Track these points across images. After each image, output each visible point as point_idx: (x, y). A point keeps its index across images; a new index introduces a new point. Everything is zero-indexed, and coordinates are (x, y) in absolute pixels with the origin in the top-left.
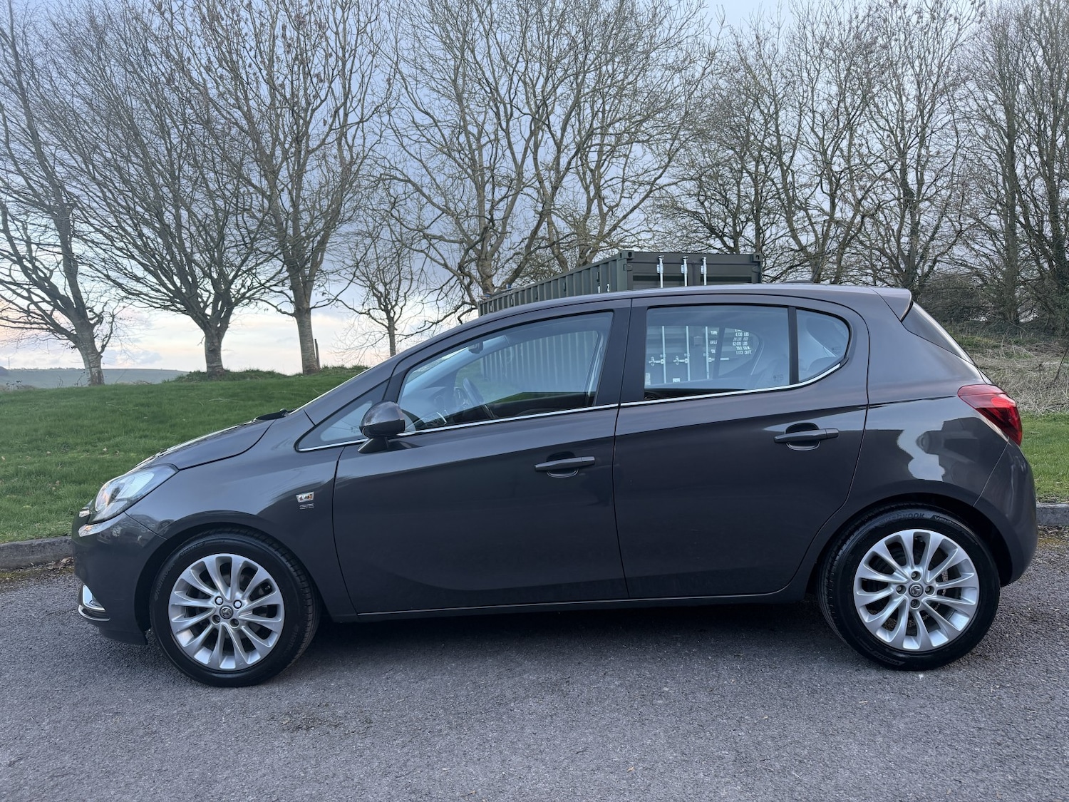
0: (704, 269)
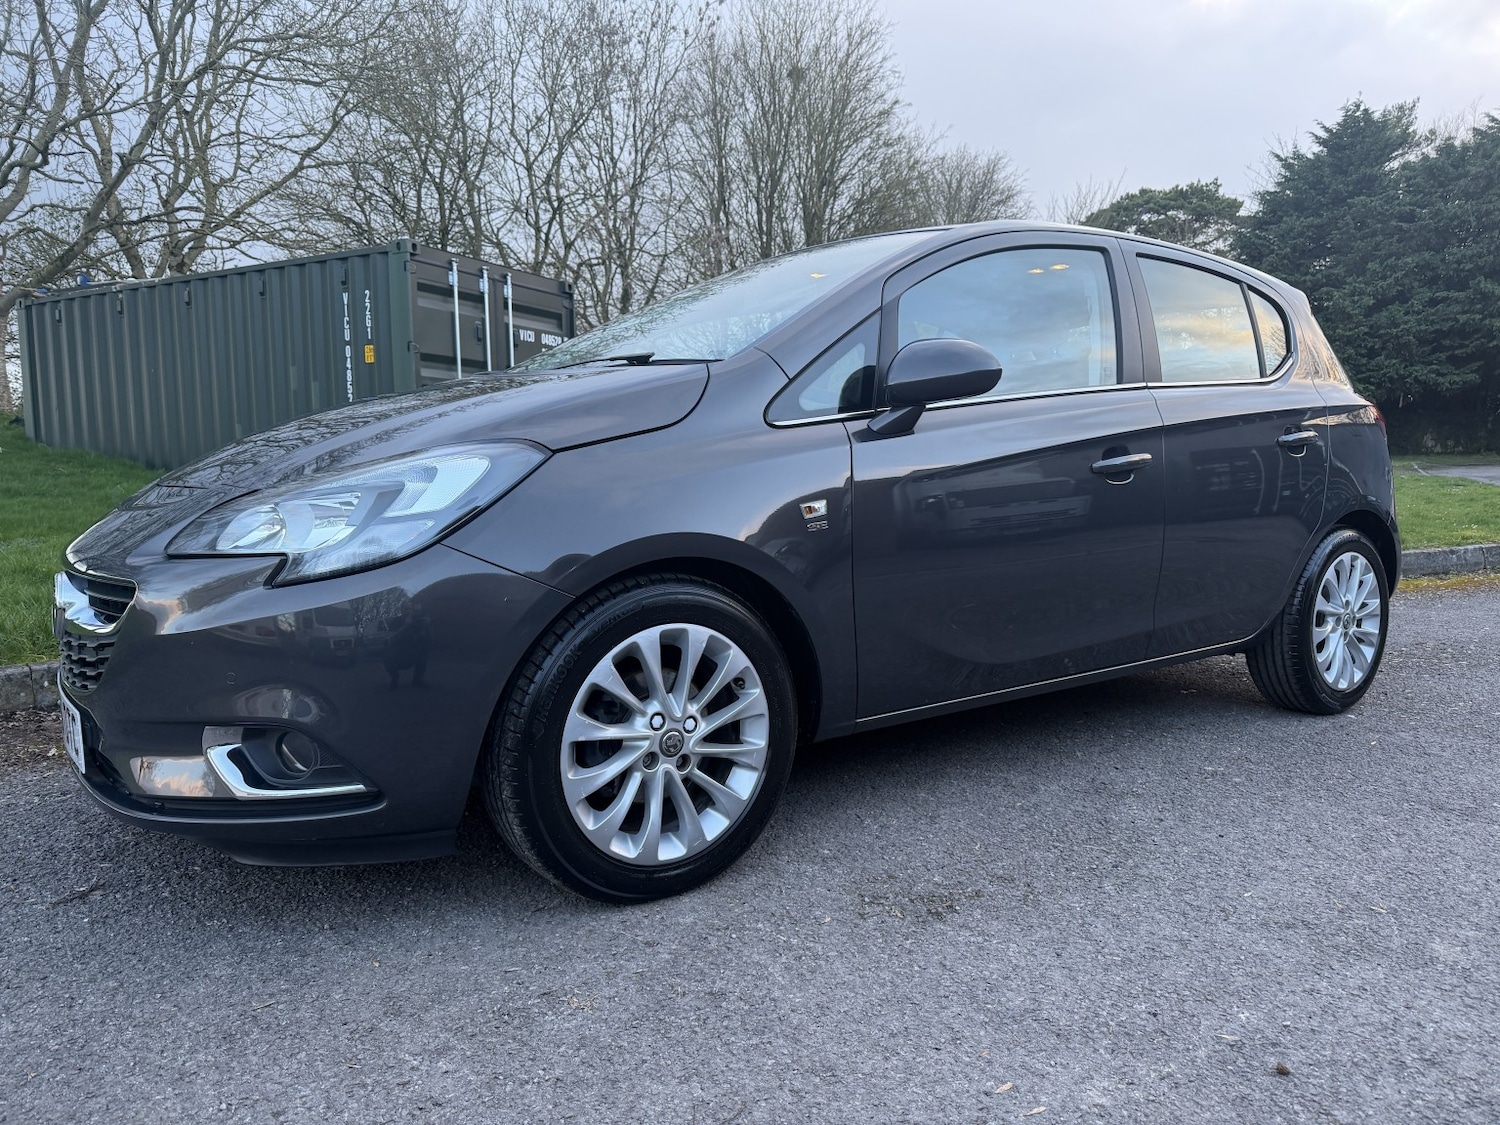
0: (508, 291)
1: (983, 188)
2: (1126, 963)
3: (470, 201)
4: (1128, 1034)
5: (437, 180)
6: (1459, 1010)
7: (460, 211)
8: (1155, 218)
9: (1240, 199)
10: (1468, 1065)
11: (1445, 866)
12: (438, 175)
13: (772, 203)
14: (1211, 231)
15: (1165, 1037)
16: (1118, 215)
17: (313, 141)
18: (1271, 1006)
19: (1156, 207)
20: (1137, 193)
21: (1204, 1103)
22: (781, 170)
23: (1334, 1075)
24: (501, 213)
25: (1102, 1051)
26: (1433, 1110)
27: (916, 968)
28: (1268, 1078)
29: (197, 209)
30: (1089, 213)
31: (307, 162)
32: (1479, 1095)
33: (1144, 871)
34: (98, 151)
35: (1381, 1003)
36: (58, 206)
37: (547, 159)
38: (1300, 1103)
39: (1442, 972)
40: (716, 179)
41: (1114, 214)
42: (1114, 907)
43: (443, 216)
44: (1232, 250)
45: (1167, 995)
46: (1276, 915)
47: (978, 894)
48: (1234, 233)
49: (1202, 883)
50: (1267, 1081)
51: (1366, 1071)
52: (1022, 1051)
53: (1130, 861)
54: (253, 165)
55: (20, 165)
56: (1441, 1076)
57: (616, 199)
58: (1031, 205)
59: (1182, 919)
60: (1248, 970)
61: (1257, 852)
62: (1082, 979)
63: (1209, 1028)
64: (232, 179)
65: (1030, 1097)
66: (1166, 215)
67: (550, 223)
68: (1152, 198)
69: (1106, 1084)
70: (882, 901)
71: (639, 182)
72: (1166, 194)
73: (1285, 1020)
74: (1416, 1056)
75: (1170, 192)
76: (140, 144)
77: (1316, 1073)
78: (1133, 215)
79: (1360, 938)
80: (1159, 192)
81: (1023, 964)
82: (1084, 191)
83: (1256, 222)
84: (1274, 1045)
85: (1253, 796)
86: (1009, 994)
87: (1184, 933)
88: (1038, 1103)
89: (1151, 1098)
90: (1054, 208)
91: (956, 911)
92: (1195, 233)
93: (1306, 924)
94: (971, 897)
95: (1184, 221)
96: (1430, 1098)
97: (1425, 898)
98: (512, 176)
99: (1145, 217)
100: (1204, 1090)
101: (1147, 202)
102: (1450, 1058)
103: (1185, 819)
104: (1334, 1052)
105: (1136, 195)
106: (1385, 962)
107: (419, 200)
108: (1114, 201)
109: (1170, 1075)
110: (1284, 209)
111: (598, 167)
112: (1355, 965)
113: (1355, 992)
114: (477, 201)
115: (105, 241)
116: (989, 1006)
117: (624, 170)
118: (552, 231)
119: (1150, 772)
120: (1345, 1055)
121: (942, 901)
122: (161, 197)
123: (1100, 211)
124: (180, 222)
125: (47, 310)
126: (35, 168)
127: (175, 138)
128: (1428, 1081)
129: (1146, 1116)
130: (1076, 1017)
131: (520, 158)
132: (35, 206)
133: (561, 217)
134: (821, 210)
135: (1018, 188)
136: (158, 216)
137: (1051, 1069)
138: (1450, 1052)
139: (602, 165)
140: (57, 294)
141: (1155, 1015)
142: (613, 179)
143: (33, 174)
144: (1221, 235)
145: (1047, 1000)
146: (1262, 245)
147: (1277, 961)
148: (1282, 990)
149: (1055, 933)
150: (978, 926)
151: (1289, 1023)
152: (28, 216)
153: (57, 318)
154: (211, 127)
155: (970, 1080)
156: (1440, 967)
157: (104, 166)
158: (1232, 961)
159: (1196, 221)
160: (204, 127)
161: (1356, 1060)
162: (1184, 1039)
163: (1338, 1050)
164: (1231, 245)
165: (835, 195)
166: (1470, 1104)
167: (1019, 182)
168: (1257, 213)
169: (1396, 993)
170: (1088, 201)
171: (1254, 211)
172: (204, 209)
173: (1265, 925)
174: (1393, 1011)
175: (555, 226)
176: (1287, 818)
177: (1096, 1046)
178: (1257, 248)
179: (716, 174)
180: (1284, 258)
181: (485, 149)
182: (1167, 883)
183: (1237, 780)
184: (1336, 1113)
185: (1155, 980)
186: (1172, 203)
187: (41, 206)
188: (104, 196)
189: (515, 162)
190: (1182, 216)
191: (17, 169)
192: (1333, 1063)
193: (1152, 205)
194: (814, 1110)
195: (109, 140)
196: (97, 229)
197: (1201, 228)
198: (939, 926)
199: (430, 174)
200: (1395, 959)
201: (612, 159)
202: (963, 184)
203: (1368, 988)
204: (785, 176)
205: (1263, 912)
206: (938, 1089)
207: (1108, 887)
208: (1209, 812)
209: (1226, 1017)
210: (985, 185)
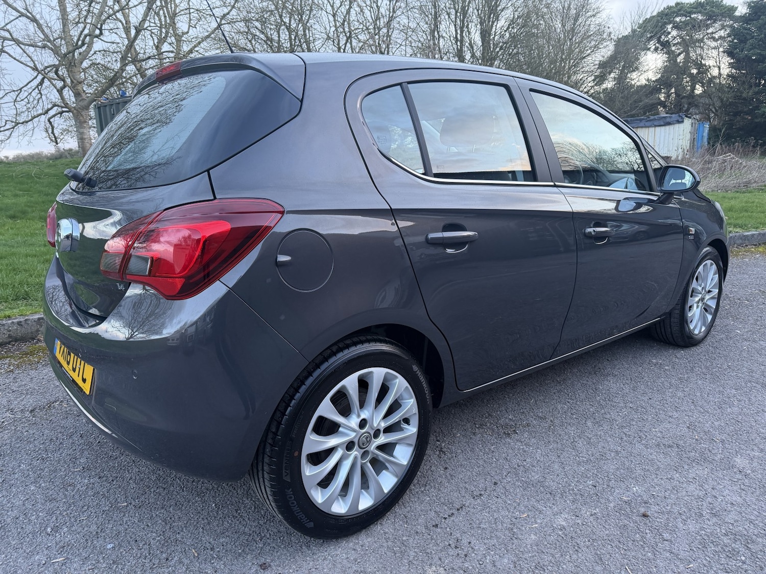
1: (583, 8)
2: (589, 461)
3: (305, 35)
4: (581, 494)
5: (288, 25)
6: (737, 491)
7: (300, 41)
8: (683, 19)
9: (736, 6)
10: (731, 517)
11: (757, 418)
12: (288, 22)
13: (463, 24)
14: (717, 25)
15: (598, 497)
16: (662, 19)
17: (226, 11)
18: (649, 485)
19: (685, 13)
20: (674, 5)
21: (607, 527)
22: (468, 6)
23: (668, 518)
24: (320, 41)
25: (568, 502)
26: (708, 536)
27: (494, 460)
28: (638, 517)
29: (172, 52)
30: (644, 19)
31: (223, 22)
32: (731, 531)
33: (608, 416)
34: (124, 22)
35: (702, 486)
36: (107, 51)
37: (344, 9)
38: (649, 530)
39: (735, 473)
40: (433, 14)
41: (659, 18)
42: (590, 433)
43: (291, 44)
44: (729, 36)
45: (603, 477)
46: (665, 441)
47: (528, 425)
48: (731, 26)
49: (634, 423)
50: (638, 519)
51: (684, 517)
52: (534, 500)
53: (603, 410)
54: (197, 23)
55: (90, 35)
56: (717, 521)
57: (380, 29)
58: (610, 17)
59: (620, 441)
60: (644, 467)
61: (666, 407)
62: (567, 468)
63: (618, 493)
64: (188, 32)
65: (533, 520)
66: (690, 17)
67: (346, 44)
68: (682, 7)
69: (566, 516)
70: (484, 427)
71: (391, 19)
72: (691, 5)
73: (654, 492)
74: (708, 511)
75: (694, 3)
76: (144, 20)
77: (660, 517)
78: (670, 18)
79: (702, 454)
80: (687, 4)
81: (542, 459)
82: (642, 7)
83: (745, 19)
84: (645, 503)
85: (672, 377)
86: (533, 474)
87: (619, 448)
88: (536, 523)
89: (585, 523)
90: (623, 18)
91: (517, 433)
92: (708, 27)
93: (678, 446)
94: (525, 427)
95: (701, 20)
96: (708, 530)
97: (741, 435)
98: (325, 19)
99: (678, 19)
100: (608, 521)
101: (680, 10)
102: (724, 513)
103: (634, 389)
104: (672, 508)
105: (673, 7)
106: (711, 466)
107: (279, 37)
108: (660, 10)
109: (595, 513)
110: (762, 11)
111: (370, 11)
112: (695, 467)
113: (691, 480)
114: (308, 34)
115: (131, 68)
116: (523, 479)
117: (384, 13)
118: (347, 48)
119: (624, 363)
120: (676, 509)
121: (511, 428)
122: (154, 44)
123: (651, 17)
124: (165, 59)
125: (107, 109)
126: (97, 37)
127: (159, 12)
128: (711, 523)
129: (581, 531)
130: (560, 486)
131: (329, 9)
132: (96, 51)
133: (351, 41)
134: (490, 29)
135: (603, 7)
136: (154, 56)
137: (544, 508)
138: (725, 510)
139: (372, 11)
140: (111, 101)
141: (595, 487)
142: (378, 18)
143: (95, 39)
144: (723, 27)
145: (549, 477)
146: (747, 33)
147: (658, 463)
148: (657, 478)
149: (559, 446)
150: (525, 441)
151: (654, 493)
152: (93, 56)
153: (113, 113)
154: (176, 6)
155: (509, 512)
156: (735, 470)
157: (127, 30)
158: (638, 462)
159: (708, 20)
160: (173, 6)
161: (680, 512)
162: (606, 498)
163: (674, 507)
164: (728, 34)
165: (497, 19)
166: (726, 535)
167: (603, 4)
168: (746, 14)
169: (710, 481)
170: (644, 13)
171: (744, 13)
172: (175, 51)
173: (658, 445)
174: (705, 490)
175: (348, 45)
176: (685, 390)
177: (566, 500)
178: (744, 35)
179: (433, 12)
180: (760, 41)
181: (311, 7)
182: (617, 423)
183: (667, 368)
184: (664, 534)
185: (600, 470)
186: (694, 10)
187: (99, 51)
188: (128, 47)
189: (327, 12)
190: (700, 17)
191: (88, 37)
192: (669, 512)
193: (682, 12)
194: (443, 520)
195: (129, 16)
196: (126, 65)
197: (711, 24)
198: (508, 440)
199: (284, 22)
200: (715, 465)
201: (377, 6)
202: (571, 6)
203: (697, 478)
204: (471, 10)
205: (659, 439)
206: (495, 514)
207: (589, 424)
208: (648, 385)
209: (628, 489)
210: (584, 7)
